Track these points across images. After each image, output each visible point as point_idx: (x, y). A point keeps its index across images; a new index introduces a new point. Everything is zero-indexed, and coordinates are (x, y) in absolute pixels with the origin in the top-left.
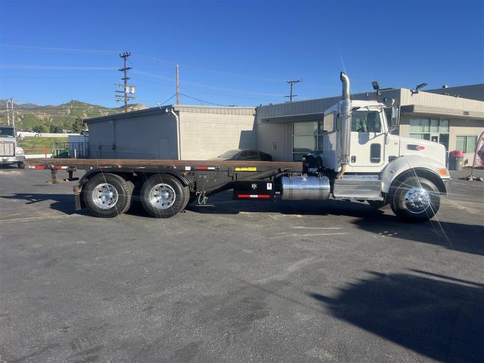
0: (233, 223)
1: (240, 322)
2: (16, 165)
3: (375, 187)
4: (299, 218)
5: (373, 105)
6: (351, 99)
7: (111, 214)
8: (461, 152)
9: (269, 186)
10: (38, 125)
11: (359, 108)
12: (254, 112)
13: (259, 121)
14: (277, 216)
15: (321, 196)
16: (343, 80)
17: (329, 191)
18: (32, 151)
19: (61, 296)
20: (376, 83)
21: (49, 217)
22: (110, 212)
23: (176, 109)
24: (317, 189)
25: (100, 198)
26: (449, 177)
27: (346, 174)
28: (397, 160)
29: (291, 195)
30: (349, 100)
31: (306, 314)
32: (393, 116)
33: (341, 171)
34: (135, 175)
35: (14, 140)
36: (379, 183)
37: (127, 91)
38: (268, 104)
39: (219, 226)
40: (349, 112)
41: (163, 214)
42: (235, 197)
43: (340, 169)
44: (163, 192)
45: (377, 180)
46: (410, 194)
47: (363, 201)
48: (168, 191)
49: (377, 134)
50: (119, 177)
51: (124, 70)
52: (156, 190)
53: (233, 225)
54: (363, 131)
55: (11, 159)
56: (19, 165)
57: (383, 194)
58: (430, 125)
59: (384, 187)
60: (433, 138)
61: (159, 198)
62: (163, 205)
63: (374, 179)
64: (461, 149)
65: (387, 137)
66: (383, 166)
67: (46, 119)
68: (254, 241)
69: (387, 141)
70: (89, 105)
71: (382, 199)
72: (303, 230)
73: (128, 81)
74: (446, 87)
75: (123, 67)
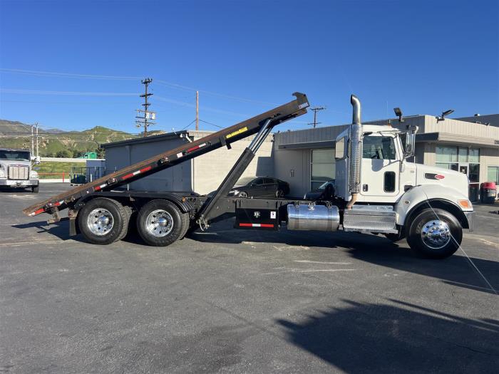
0: (233, 254)
1: (205, 369)
2: (30, 189)
3: (389, 219)
4: (306, 251)
5: (387, 131)
6: (363, 124)
7: (106, 241)
8: (494, 184)
9: (273, 215)
10: (62, 150)
11: (371, 133)
12: (272, 138)
13: (277, 148)
14: (281, 248)
15: (330, 227)
16: (353, 103)
17: (338, 222)
18: (50, 175)
19: (18, 329)
20: (398, 109)
21: (41, 242)
22: (104, 239)
23: (190, 135)
24: (326, 219)
25: (95, 224)
26: (472, 209)
27: (357, 203)
28: (413, 190)
29: (297, 225)
30: (360, 125)
31: (284, 362)
32: (408, 142)
33: (352, 200)
34: (132, 199)
35: (30, 164)
36: (393, 215)
37: (148, 117)
38: (286, 131)
39: (216, 257)
40: (360, 137)
41: (160, 242)
42: (237, 227)
43: (350, 198)
44: (161, 219)
45: (391, 211)
46: (428, 227)
47: (377, 233)
48: (166, 218)
49: (392, 161)
50: (115, 201)
51: (145, 96)
52: (154, 216)
53: (232, 256)
54: (378, 158)
55: (25, 183)
56: (33, 189)
57: (398, 227)
58: (458, 154)
59: (399, 219)
60: (462, 168)
61: (157, 225)
62: (160, 232)
63: (388, 210)
64: (493, 180)
65: (403, 165)
66: (399, 196)
67: (70, 145)
68: (250, 274)
69: (403, 168)
70: (113, 131)
71: (396, 232)
72: (308, 264)
73: (149, 107)
74: (479, 115)
75: (144, 93)
